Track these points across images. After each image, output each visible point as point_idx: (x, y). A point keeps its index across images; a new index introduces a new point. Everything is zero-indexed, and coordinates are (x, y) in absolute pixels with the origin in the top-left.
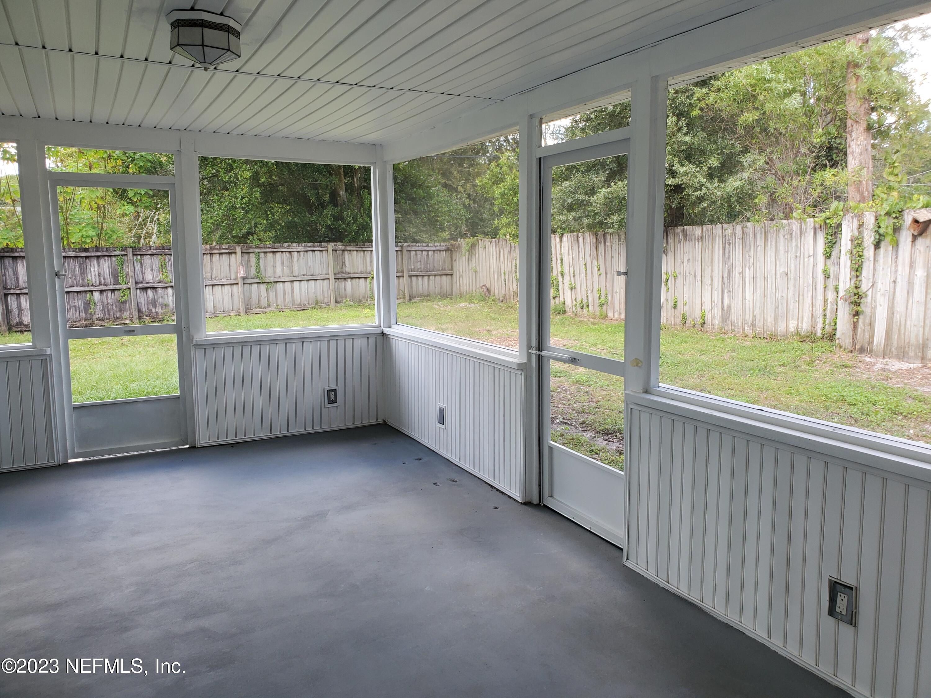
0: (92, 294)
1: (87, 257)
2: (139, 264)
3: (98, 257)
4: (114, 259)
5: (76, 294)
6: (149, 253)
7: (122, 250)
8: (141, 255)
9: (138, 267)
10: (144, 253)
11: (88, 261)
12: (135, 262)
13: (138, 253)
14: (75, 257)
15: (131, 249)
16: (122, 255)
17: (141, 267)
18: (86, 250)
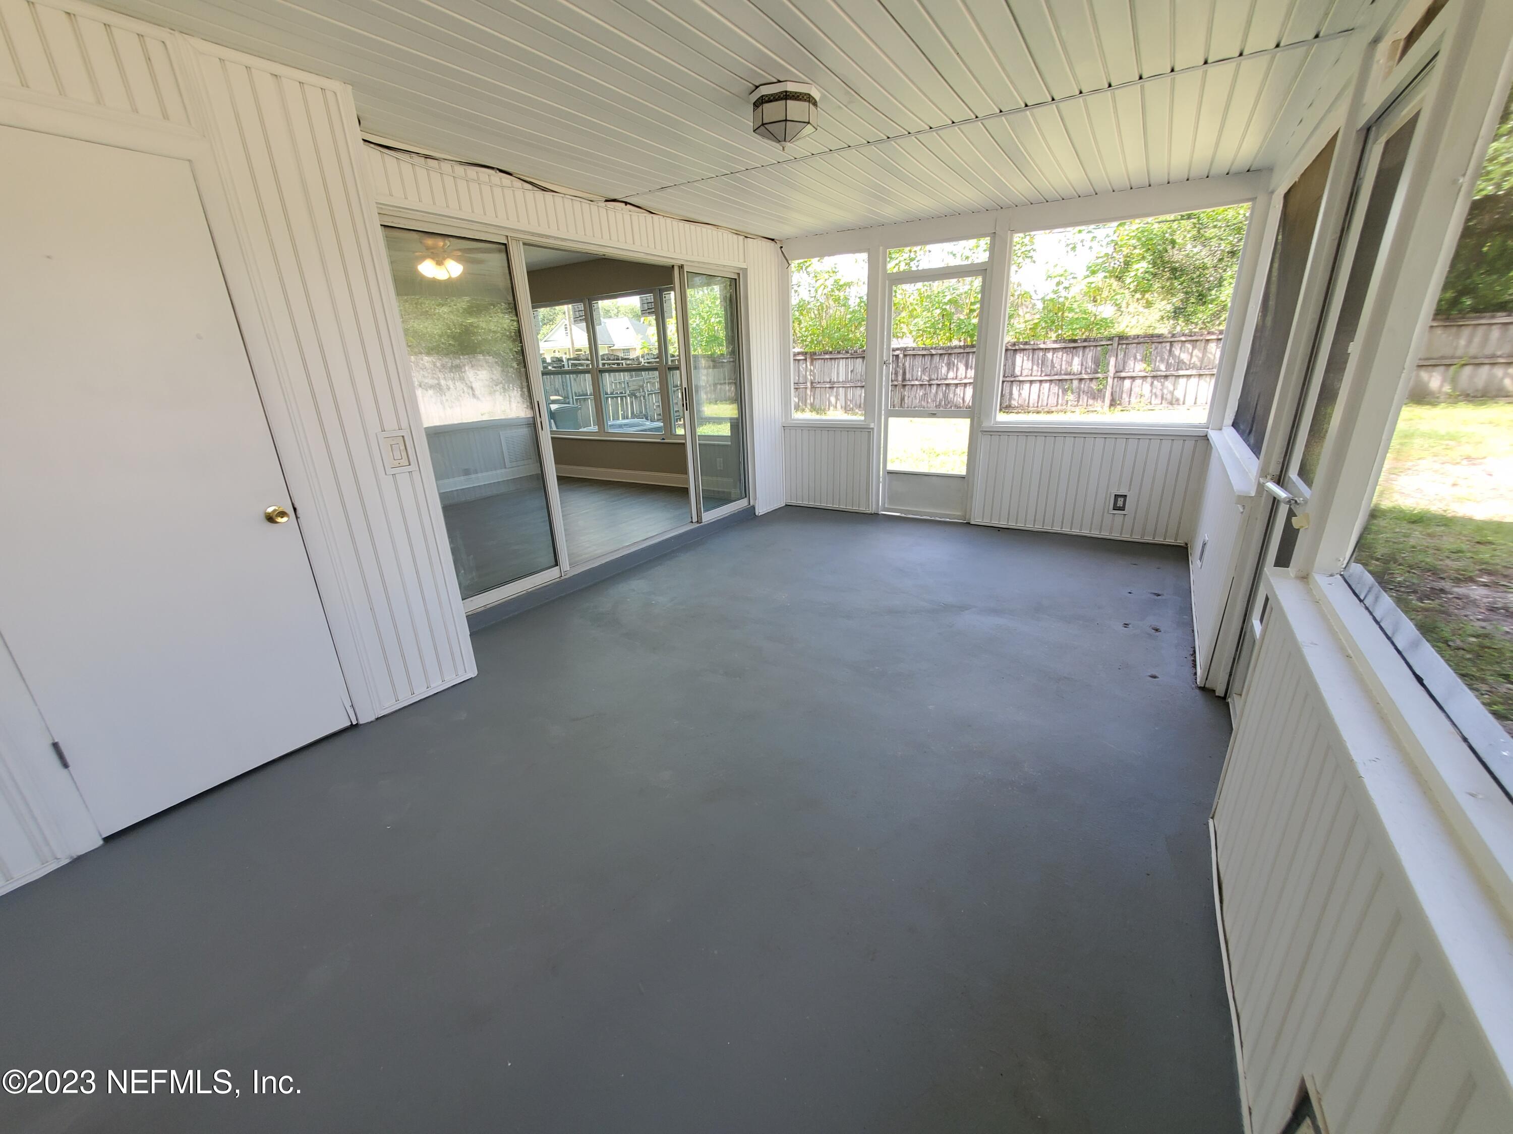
0: (1072, 383)
1: (1074, 348)
2: (1123, 353)
3: (1085, 347)
4: (1099, 348)
5: (1058, 382)
6: (1136, 341)
7: (1109, 340)
8: (1127, 344)
9: (1120, 356)
10: (1131, 342)
11: (1075, 351)
12: (1119, 351)
13: (1124, 342)
14: (1064, 348)
15: (1118, 338)
16: (1107, 345)
17: (1124, 356)
18: (1075, 341)
